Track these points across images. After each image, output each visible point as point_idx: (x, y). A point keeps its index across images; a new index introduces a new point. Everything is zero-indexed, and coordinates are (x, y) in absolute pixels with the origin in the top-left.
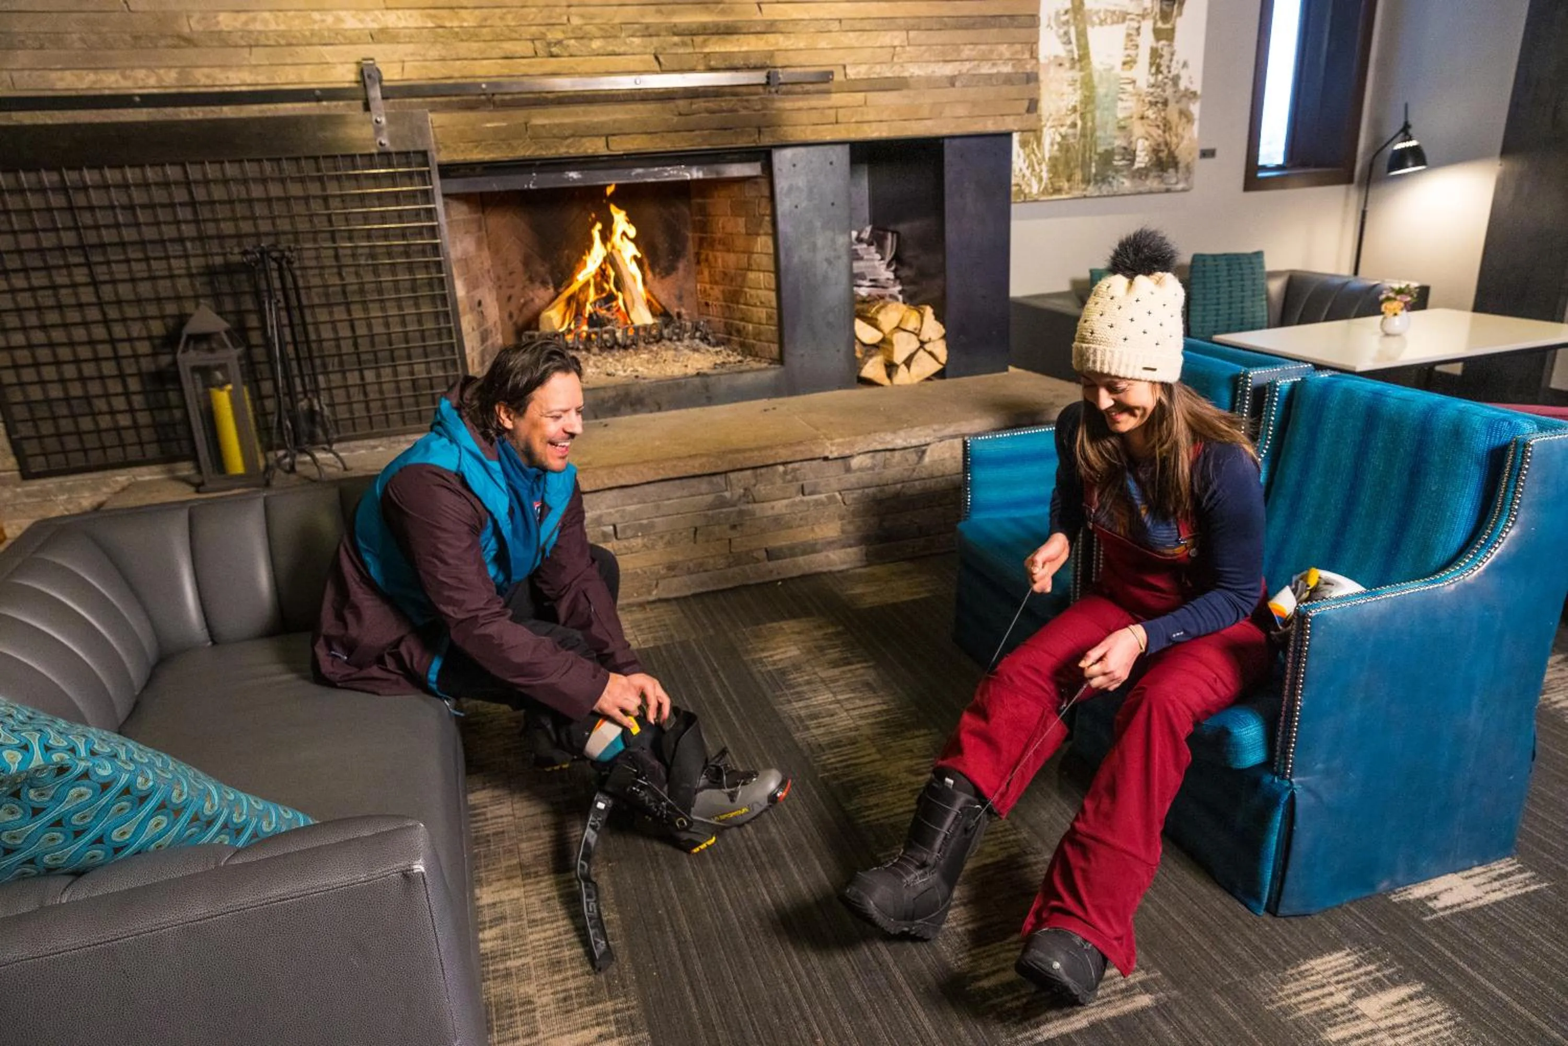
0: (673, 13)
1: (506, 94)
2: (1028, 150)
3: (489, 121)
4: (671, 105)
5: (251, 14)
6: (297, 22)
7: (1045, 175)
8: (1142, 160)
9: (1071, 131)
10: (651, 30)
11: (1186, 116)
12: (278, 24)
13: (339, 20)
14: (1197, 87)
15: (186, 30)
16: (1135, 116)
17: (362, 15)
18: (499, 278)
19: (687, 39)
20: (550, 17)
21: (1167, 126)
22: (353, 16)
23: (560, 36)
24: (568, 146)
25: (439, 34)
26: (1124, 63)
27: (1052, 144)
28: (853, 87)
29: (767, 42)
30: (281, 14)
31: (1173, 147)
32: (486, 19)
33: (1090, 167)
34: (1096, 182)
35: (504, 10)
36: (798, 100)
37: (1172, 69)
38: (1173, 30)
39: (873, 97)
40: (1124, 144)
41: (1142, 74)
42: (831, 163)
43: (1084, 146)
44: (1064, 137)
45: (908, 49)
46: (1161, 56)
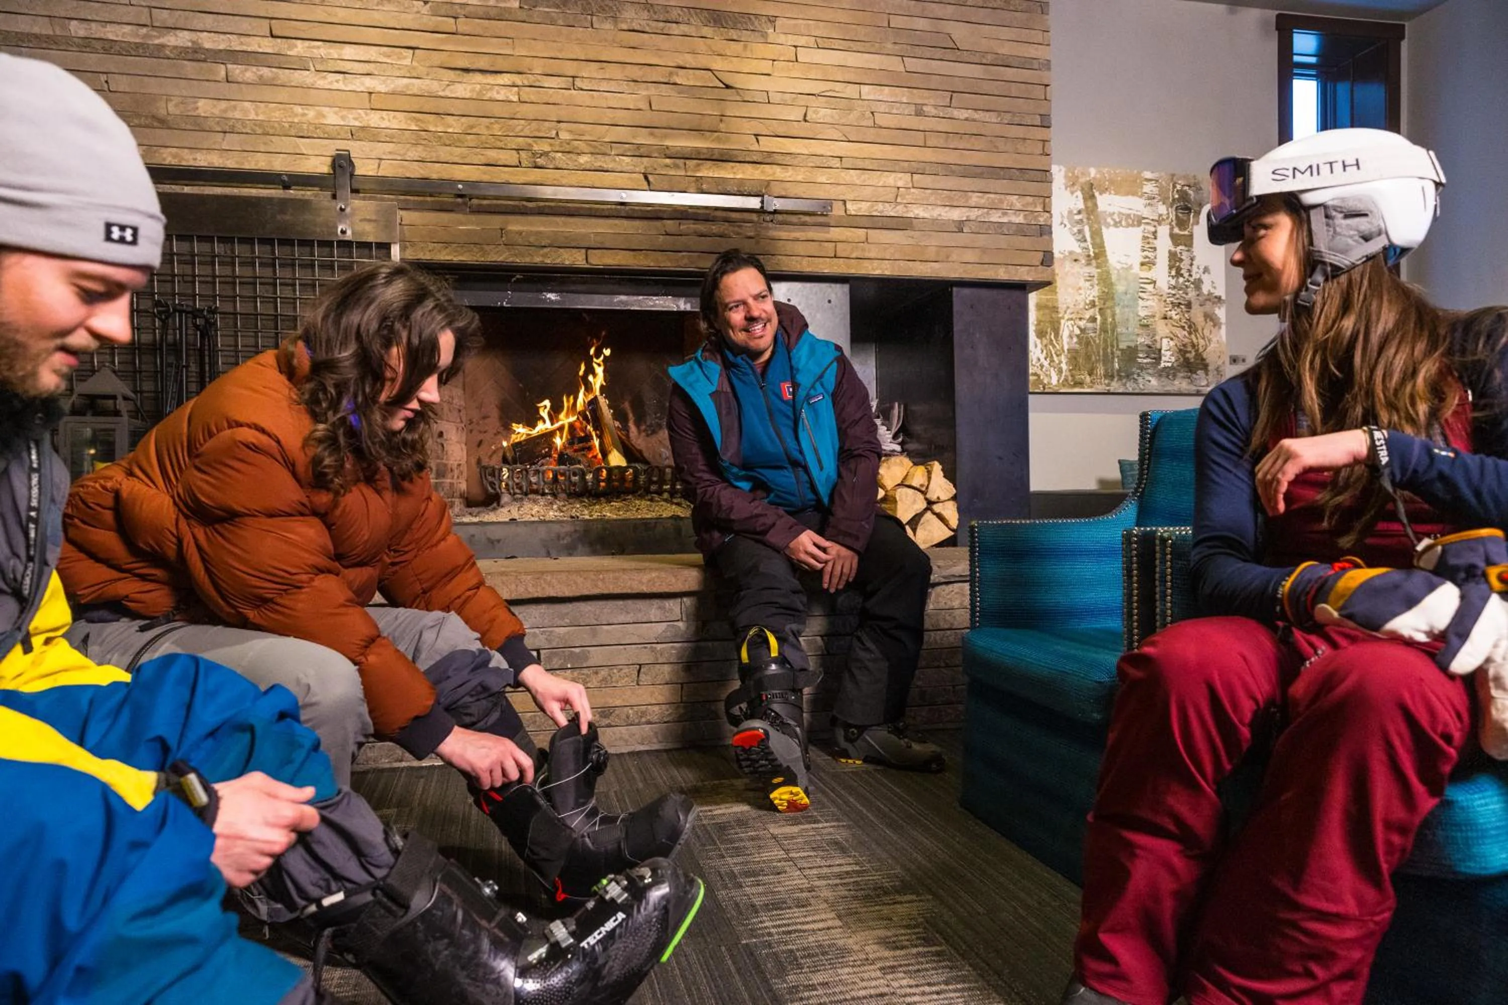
0: (665, 137)
1: (485, 198)
2: (1045, 342)
3: (462, 224)
4: (658, 223)
5: (233, 103)
6: (277, 114)
7: (1064, 366)
8: (1168, 359)
9: (1090, 325)
10: (643, 151)
11: (1212, 320)
12: (257, 115)
13: (321, 115)
14: (1221, 292)
15: (162, 112)
16: (1158, 316)
17: (345, 112)
18: (471, 422)
19: (680, 162)
20: (539, 130)
21: (1192, 327)
22: (336, 113)
23: (547, 148)
24: (543, 256)
25: (421, 136)
26: (1142, 264)
27: (1071, 337)
28: (853, 222)
29: (762, 172)
30: (262, 105)
31: (1201, 350)
32: (472, 127)
33: (1113, 362)
34: (1120, 378)
35: (493, 120)
36: (793, 231)
37: (1193, 273)
38: (1191, 236)
39: (876, 235)
40: (1148, 342)
41: (1161, 274)
42: (829, 301)
43: (1105, 341)
44: (1083, 330)
45: (913, 190)
46: (1181, 260)
